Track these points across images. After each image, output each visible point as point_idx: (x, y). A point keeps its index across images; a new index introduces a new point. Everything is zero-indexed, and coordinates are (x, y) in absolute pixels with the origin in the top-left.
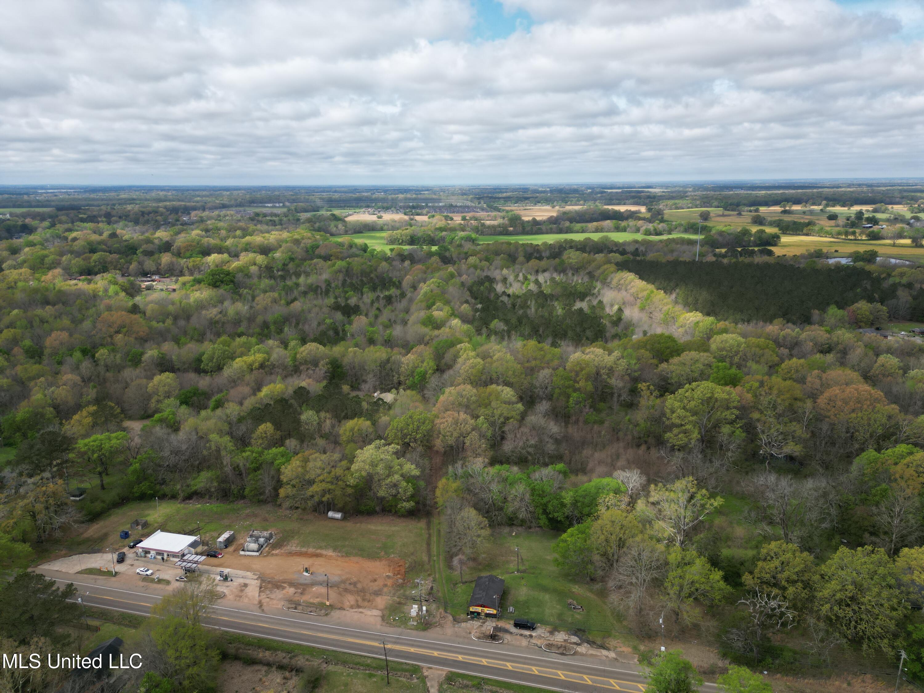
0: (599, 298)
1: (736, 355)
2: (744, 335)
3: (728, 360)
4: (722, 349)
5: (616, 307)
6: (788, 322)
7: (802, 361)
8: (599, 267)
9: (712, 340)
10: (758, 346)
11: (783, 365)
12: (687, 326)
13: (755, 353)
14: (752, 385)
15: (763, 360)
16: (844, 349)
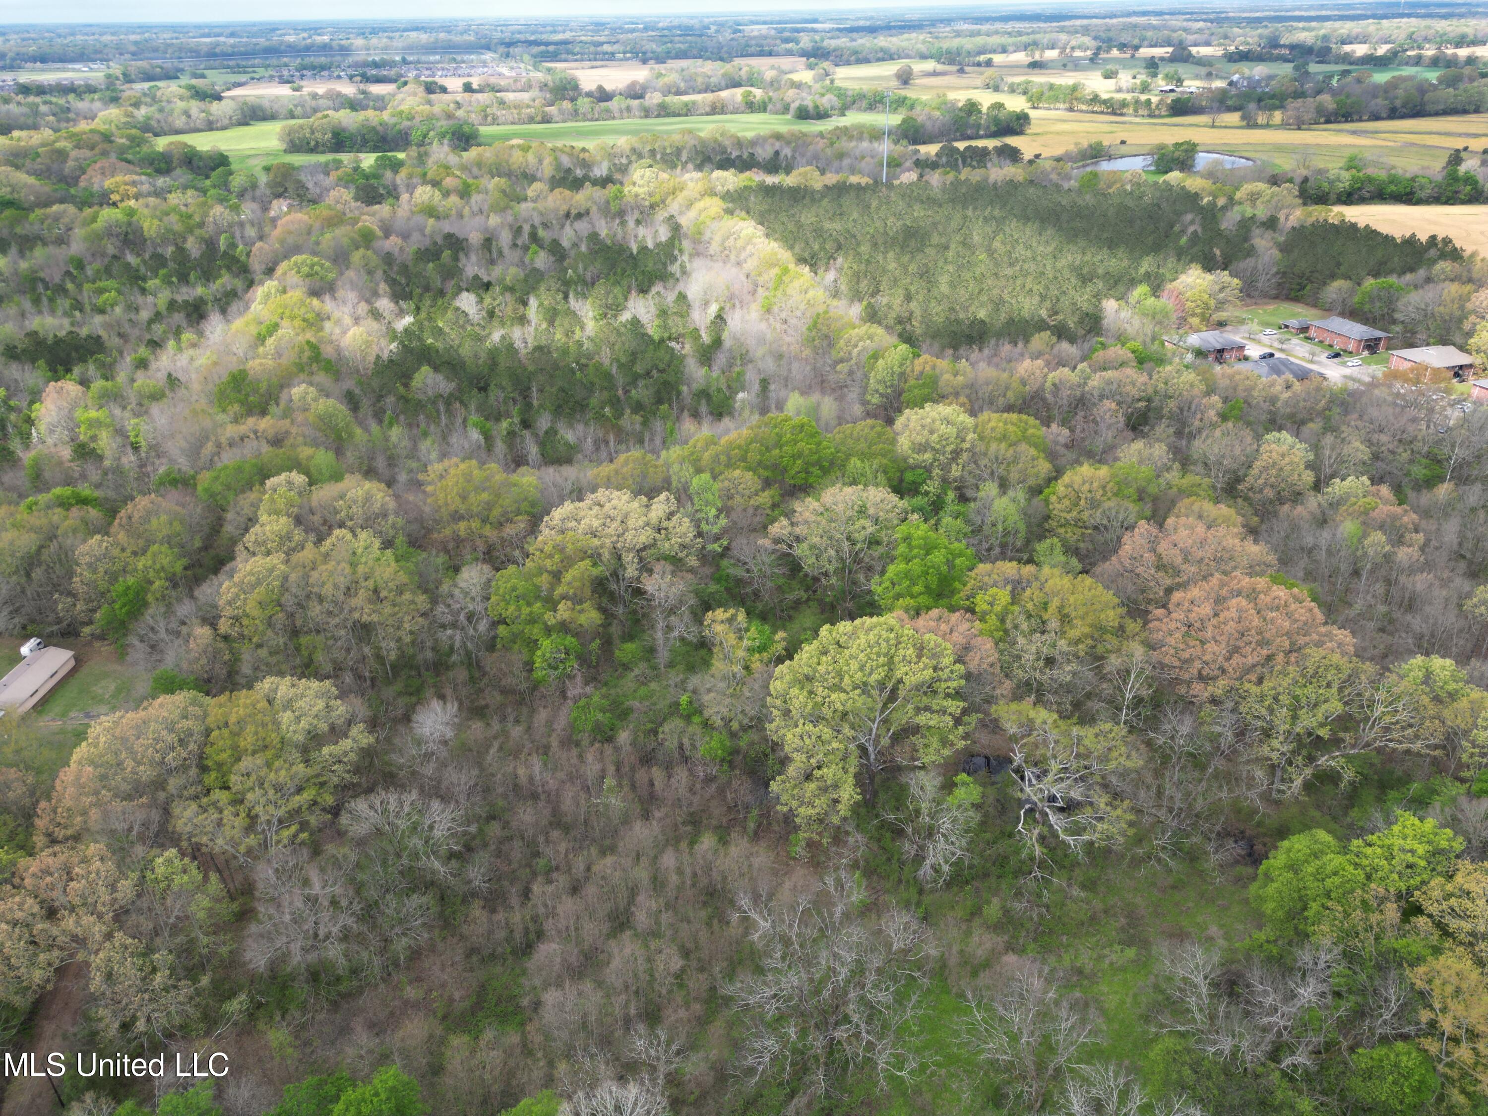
0: (680, 287)
1: (953, 460)
2: (972, 403)
3: (936, 472)
4: (922, 448)
5: (713, 309)
6: (1061, 340)
7: (1104, 471)
8: (690, 205)
9: (900, 423)
10: (1005, 438)
11: (1060, 487)
12: (854, 363)
13: (997, 458)
14: (994, 597)
15: (1014, 476)
16: (1181, 410)
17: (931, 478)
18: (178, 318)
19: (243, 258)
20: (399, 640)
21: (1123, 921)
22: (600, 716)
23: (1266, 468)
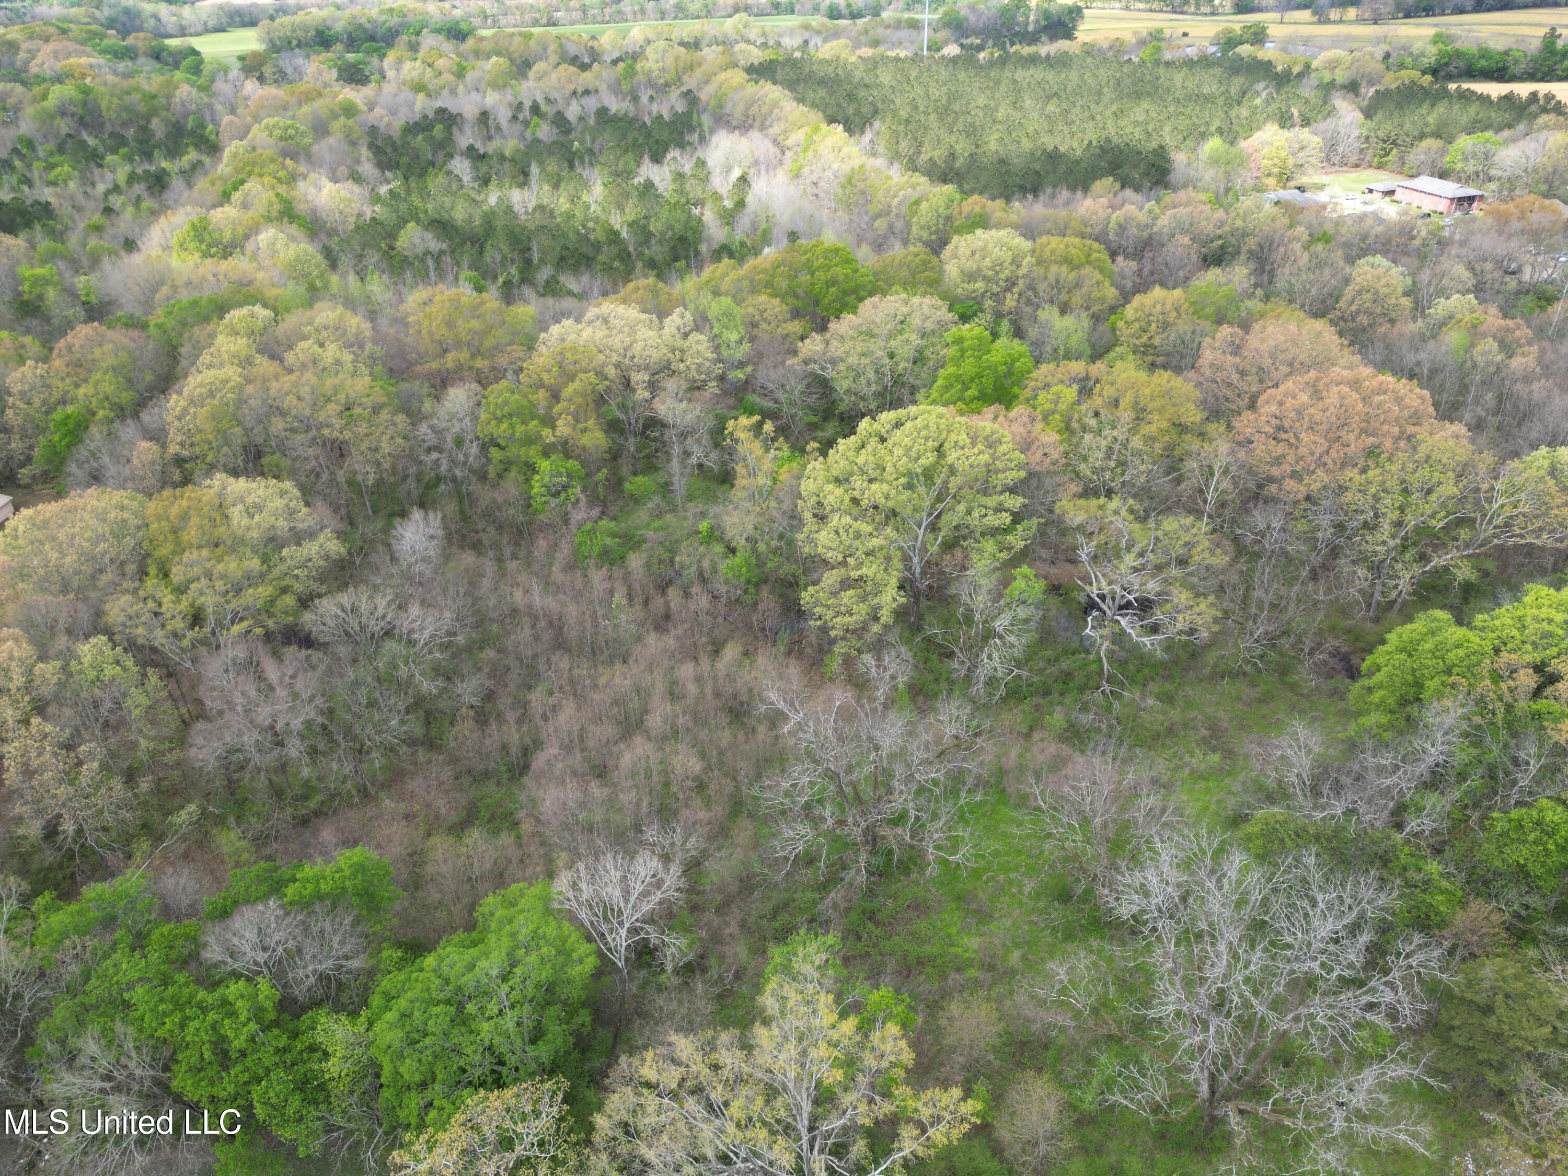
0: (700, 153)
1: (1008, 289)
2: (1029, 231)
3: (988, 303)
4: (970, 277)
5: (736, 173)
6: (1123, 187)
7: (1178, 292)
8: (709, 78)
9: (947, 252)
10: (1066, 261)
11: (1130, 311)
12: (895, 211)
13: (1058, 282)
14: (1058, 395)
15: (1077, 299)
16: (1262, 247)
17: (982, 311)
18: (139, 189)
19: (213, 137)
20: (378, 464)
21: (1204, 732)
22: (608, 541)
23: (1359, 292)
